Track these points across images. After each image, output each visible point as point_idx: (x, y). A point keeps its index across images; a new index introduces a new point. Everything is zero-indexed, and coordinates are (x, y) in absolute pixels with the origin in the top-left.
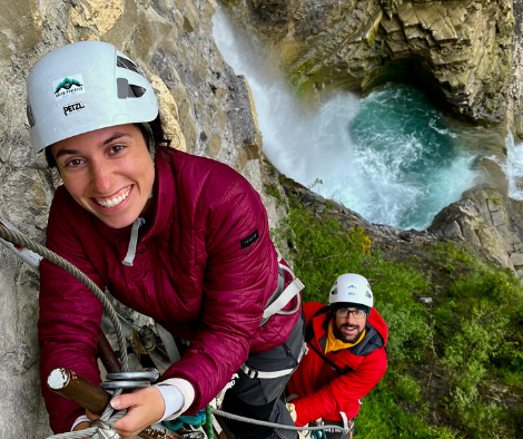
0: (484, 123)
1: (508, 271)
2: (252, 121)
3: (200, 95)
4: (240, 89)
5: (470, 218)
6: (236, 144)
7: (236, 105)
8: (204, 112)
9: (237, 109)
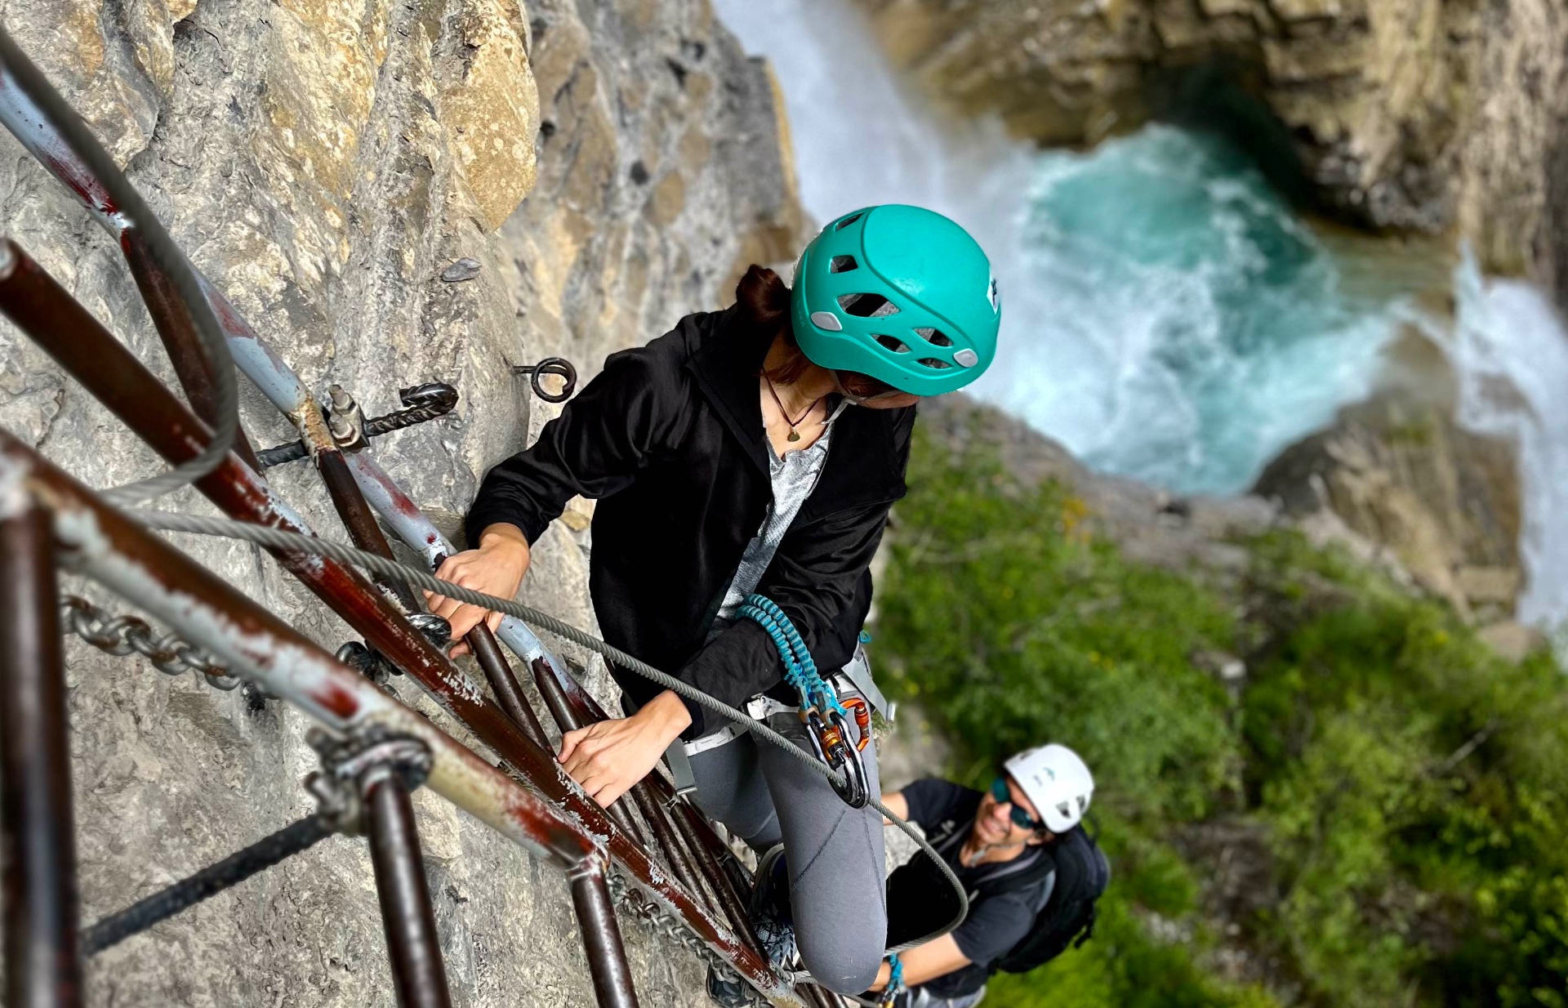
0: (1404, 232)
1: (1444, 602)
2: (778, 168)
3: (636, 71)
4: (754, 89)
5: (1356, 472)
6: (735, 221)
7: (740, 125)
8: (645, 114)
9: (743, 137)
